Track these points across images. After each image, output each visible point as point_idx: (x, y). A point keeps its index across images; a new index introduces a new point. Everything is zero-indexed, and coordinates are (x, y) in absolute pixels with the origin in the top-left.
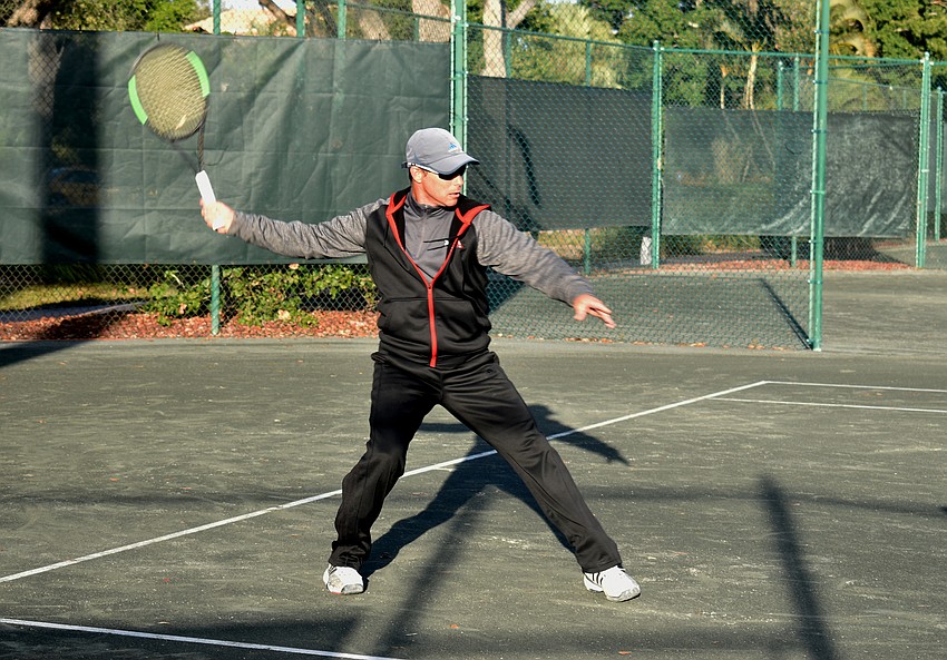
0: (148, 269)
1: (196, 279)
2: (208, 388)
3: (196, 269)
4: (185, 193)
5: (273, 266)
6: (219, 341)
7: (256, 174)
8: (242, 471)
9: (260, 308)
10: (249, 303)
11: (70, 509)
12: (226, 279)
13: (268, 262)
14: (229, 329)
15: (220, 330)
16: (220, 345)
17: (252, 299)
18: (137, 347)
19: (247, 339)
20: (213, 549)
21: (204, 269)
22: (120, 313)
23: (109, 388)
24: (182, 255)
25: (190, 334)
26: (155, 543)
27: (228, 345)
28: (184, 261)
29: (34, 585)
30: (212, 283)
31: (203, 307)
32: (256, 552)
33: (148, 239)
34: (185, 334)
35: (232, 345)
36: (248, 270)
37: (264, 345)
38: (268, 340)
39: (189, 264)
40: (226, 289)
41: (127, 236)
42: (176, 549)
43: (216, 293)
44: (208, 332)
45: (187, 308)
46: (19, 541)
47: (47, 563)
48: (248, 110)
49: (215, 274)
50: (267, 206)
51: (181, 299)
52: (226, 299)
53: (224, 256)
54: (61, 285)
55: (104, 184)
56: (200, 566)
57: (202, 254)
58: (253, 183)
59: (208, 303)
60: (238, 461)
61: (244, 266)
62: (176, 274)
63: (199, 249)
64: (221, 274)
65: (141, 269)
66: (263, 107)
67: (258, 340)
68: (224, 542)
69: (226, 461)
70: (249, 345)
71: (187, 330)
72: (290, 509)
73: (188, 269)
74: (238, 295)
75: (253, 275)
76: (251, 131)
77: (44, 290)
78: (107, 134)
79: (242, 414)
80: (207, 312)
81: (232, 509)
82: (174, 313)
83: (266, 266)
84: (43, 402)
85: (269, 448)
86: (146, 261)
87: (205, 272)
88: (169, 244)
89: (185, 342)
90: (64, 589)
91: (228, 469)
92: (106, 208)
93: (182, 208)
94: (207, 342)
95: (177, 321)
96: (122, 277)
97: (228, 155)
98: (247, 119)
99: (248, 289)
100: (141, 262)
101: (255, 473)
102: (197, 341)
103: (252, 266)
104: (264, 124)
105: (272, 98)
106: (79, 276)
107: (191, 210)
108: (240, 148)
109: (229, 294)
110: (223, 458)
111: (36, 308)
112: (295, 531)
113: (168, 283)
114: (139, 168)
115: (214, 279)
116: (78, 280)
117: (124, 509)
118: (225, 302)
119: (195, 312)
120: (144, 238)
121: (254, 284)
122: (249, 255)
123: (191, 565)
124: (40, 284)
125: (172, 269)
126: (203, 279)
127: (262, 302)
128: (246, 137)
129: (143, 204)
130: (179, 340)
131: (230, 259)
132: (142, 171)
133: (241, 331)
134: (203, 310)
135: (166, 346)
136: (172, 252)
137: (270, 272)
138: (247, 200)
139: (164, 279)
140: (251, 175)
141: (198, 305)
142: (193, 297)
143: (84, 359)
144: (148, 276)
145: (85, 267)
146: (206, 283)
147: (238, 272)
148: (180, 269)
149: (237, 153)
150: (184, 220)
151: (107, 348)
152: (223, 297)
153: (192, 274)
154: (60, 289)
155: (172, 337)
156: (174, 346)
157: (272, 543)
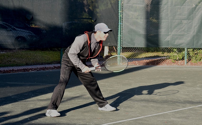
0: (170, 49)
1: (181, 51)
2: (182, 77)
3: (181, 49)
4: (179, 30)
5: (200, 48)
6: (186, 66)
7: (196, 26)
8: (188, 97)
9: (197, 59)
10: (194, 57)
11: (145, 105)
12: (189, 51)
13: (199, 48)
14: (189, 64)
15: (187, 64)
16: (186, 67)
17: (195, 56)
18: (166, 67)
19: (194, 66)
20: (178, 115)
21: (183, 49)
22: (163, 59)
23: (158, 77)
24: (178, 46)
25: (179, 64)
26: (164, 113)
27: (189, 67)
28: (178, 47)
29: (134, 122)
30: (185, 52)
31: (183, 58)
32: (188, 117)
33: (169, 42)
34: (178, 65)
35: (190, 67)
36: (194, 49)
37: (198, 67)
38: (199, 66)
39: (179, 48)
40: (188, 54)
41: (165, 41)
42: (169, 115)
43: (186, 55)
44: (184, 64)
45: (179, 58)
46: (132, 111)
47: (138, 117)
48: (195, 10)
49: (186, 50)
50: (199, 34)
51: (177, 56)
52: (188, 56)
53: (188, 46)
54: (151, 52)
55: (159, 28)
56: (174, 119)
57: (183, 45)
58: (195, 28)
59: (184, 57)
60: (187, 95)
61: (193, 48)
62: (176, 50)
63: (182, 44)
64: (187, 50)
65: (168, 49)
66: (198, 9)
67: (196, 66)
68: (181, 114)
69: (184, 95)
70: (194, 67)
71: (179, 63)
72: (198, 107)
73: (179, 49)
74: (191, 55)
75: (195, 50)
76: (195, 15)
77: (147, 53)
78: (160, 16)
79: (189, 84)
80: (184, 59)
81: (184, 106)
82: (176, 59)
83: (198, 48)
84: (142, 80)
85: (195, 92)
86: (169, 47)
87: (184, 49)
88: (174, 43)
89: (178, 66)
90: (141, 123)
91: (184, 97)
92: (160, 34)
93: (178, 34)
94: (183, 67)
95: (177, 61)
96: (163, 51)
97: (189, 21)
98: (194, 12)
99: (194, 54)
100: (168, 47)
101: (191, 98)
102: (181, 66)
103: (195, 48)
104: (198, 13)
105: (201, 7)
106: (155, 50)
107: (180, 35)
108: (193, 20)
109: (189, 55)
110: (183, 94)
111: (145, 58)
112: (199, 112)
113: (174, 52)
114: (168, 24)
115: (185, 51)
116: (155, 51)
117: (158, 105)
118: (188, 57)
119: (181, 59)
120: (169, 41)
121: (195, 53)
122: (194, 46)
123: (172, 119)
124: (146, 52)
125: (175, 49)
126: (183, 51)
127: (197, 57)
128: (194, 17)
129: (169, 33)
130: (177, 66)
131: (190, 47)
132: (168, 25)
133: (192, 64)
134: (183, 59)
135: (173, 67)
136: (175, 45)
137: (199, 50)
138: (194, 32)
139: (173, 51)
140: (195, 26)
141: (182, 58)
142: (181, 56)
143: (153, 70)
144: (169, 50)
145: (156, 48)
146: (184, 52)
147: (192, 50)
148: (177, 49)
149: (192, 21)
150: (178, 37)
151: (159, 67)
152: (188, 55)
153: (180, 50)
154: (150, 53)
155: (175, 65)
156: (175, 67)
157: (193, 115)
